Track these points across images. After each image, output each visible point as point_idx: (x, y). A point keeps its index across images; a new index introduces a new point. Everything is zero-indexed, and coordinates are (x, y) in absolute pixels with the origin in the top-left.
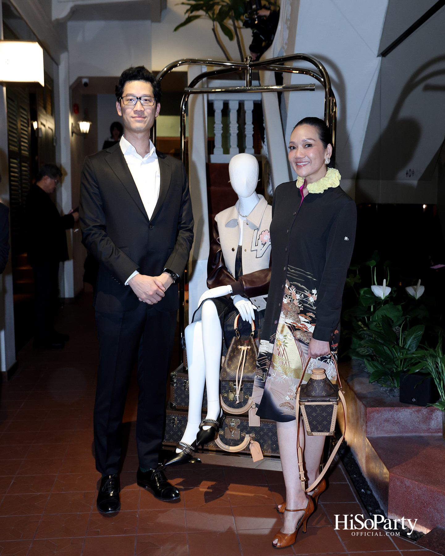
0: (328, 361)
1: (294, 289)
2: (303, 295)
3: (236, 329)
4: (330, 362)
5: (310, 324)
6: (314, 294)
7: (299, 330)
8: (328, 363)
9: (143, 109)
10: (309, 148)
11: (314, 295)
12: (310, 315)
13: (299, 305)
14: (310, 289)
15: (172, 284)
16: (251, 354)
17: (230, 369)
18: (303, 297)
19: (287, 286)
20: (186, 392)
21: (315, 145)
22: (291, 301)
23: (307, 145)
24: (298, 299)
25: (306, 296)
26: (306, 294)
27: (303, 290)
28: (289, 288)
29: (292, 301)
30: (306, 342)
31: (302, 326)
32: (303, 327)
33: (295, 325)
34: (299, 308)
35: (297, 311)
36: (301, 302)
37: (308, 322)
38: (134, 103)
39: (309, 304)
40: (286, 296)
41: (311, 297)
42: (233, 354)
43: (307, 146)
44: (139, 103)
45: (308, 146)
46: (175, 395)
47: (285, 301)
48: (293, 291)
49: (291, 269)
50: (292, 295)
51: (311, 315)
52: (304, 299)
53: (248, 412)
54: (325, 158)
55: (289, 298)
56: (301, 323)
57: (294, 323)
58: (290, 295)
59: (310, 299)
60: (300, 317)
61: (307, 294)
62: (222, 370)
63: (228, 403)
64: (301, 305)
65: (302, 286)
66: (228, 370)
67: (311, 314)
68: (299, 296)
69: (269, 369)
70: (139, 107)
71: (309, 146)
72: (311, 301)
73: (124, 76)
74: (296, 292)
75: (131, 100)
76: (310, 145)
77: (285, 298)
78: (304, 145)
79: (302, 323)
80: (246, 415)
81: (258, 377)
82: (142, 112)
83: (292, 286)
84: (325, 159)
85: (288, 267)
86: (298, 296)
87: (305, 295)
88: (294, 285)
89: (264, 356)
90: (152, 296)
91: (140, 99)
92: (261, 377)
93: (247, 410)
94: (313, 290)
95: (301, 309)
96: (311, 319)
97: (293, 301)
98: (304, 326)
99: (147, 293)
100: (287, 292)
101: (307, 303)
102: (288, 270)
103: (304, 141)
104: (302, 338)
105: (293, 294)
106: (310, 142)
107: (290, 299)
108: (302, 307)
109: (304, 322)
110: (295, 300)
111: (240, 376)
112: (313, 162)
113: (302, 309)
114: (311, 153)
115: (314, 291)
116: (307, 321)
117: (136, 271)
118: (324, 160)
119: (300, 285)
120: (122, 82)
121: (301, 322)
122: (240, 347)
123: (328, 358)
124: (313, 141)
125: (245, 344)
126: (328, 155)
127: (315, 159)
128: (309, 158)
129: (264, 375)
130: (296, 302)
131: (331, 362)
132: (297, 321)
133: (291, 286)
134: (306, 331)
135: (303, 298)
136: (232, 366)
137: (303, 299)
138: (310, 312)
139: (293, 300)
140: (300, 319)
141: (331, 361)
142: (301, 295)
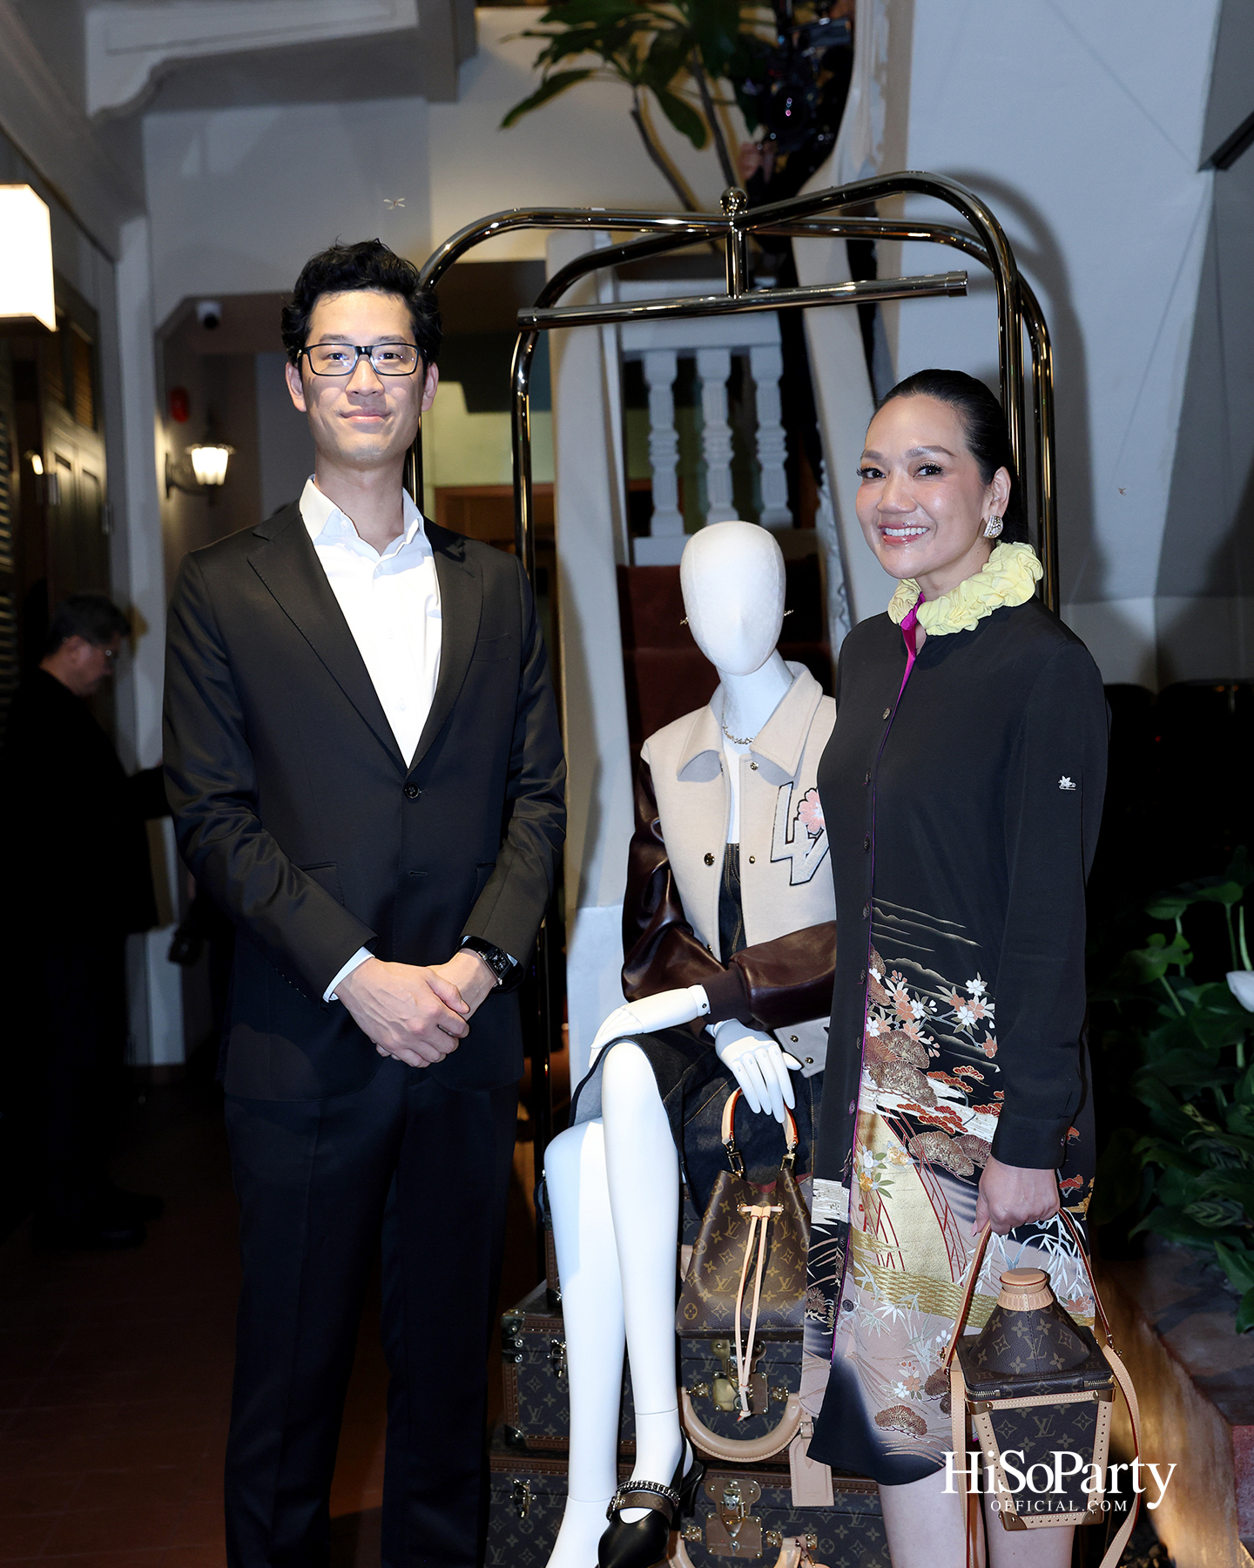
0: (1045, 1241)
1: (903, 983)
2: (933, 1003)
3: (729, 1144)
4: (1052, 1247)
5: (970, 1106)
6: (973, 995)
7: (932, 1129)
8: (1045, 1248)
9: (378, 386)
10: (932, 478)
11: (976, 999)
12: (965, 1074)
13: (924, 1040)
14: (958, 979)
15: (494, 991)
16: (786, 1233)
17: (710, 1292)
18: (935, 1010)
19: (875, 974)
20: (560, 1386)
21: (951, 471)
22: (892, 1026)
23: (923, 468)
24: (918, 1017)
25: (944, 1008)
26: (944, 999)
27: (931, 985)
28: (882, 981)
29: (896, 1026)
30: (959, 1172)
31: (940, 1115)
32: (945, 1118)
33: (917, 1114)
34: (927, 1052)
35: (920, 1063)
36: (931, 1027)
37: (960, 1101)
38: (347, 365)
39: (961, 1036)
40: (877, 1010)
41: (963, 1009)
42: (721, 1235)
43: (923, 472)
44: (363, 365)
45: (928, 473)
46: (522, 1398)
47: (874, 1028)
48: (899, 990)
49: (887, 911)
50: (896, 1005)
51: (969, 1074)
52: (940, 1019)
53: (786, 1452)
54: (985, 515)
55: (887, 1016)
56: (939, 1105)
57: (908, 1107)
58: (890, 1007)
59: (960, 1016)
60: (931, 1082)
61: (949, 997)
62: (682, 1295)
63: (712, 1419)
64: (932, 1038)
65: (928, 971)
66: (705, 1295)
67: (970, 1071)
68: (921, 1006)
69: (842, 1283)
70: (364, 379)
71: (932, 473)
72: (966, 1022)
73: (311, 276)
74: (911, 995)
75: (336, 356)
76: (933, 470)
77: (873, 1019)
78: (914, 468)
79: (942, 1103)
80: (778, 1466)
81: (809, 1316)
82: (377, 395)
83: (894, 972)
84: (986, 519)
85: (875, 904)
86: (918, 1009)
87: (940, 1003)
88: (899, 968)
89: (826, 1237)
90: (420, 1036)
91: (367, 352)
92: (821, 1318)
93: (784, 1445)
94: (969, 983)
95: (932, 1055)
96: (970, 1089)
97: (901, 1027)
98: (948, 1115)
99: (404, 1025)
100: (880, 995)
101: (950, 1031)
102: (874, 916)
103: (915, 453)
104: (946, 1159)
105: (899, 1000)
106: (935, 458)
107: (890, 1020)
108: (936, 1045)
109: (949, 1098)
110: (909, 1022)
111: (748, 1316)
112: (943, 529)
113: (938, 1055)
114: (937, 496)
115: (976, 987)
116: (957, 1094)
117: (363, 948)
118: (983, 525)
119: (919, 966)
120: (307, 298)
121: (936, 1102)
122: (746, 1209)
123: (1044, 1231)
124: (947, 456)
125: (765, 1197)
126: (995, 508)
127: (950, 518)
128: (928, 512)
129: (828, 1307)
130: (913, 1030)
131: (1057, 1246)
132: (924, 1099)
133: (889, 975)
134: (958, 1134)
135: (935, 1014)
136: (717, 1277)
137: (936, 1018)
138: (967, 1063)
139: (902, 1022)
140: (932, 1090)
141: (1057, 1242)
142: (927, 1004)
